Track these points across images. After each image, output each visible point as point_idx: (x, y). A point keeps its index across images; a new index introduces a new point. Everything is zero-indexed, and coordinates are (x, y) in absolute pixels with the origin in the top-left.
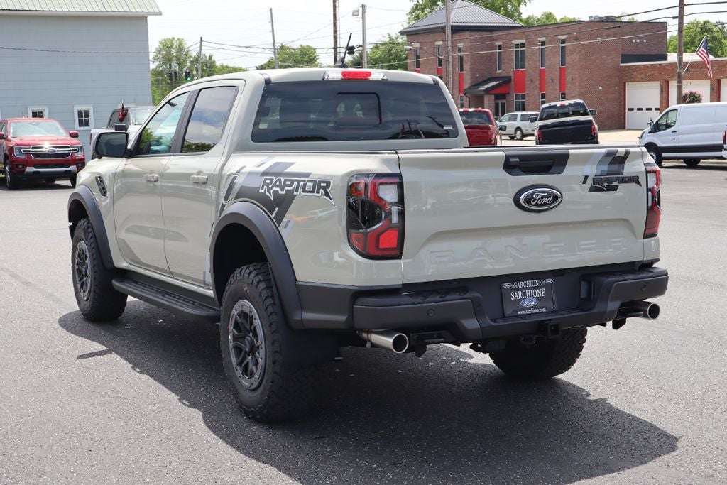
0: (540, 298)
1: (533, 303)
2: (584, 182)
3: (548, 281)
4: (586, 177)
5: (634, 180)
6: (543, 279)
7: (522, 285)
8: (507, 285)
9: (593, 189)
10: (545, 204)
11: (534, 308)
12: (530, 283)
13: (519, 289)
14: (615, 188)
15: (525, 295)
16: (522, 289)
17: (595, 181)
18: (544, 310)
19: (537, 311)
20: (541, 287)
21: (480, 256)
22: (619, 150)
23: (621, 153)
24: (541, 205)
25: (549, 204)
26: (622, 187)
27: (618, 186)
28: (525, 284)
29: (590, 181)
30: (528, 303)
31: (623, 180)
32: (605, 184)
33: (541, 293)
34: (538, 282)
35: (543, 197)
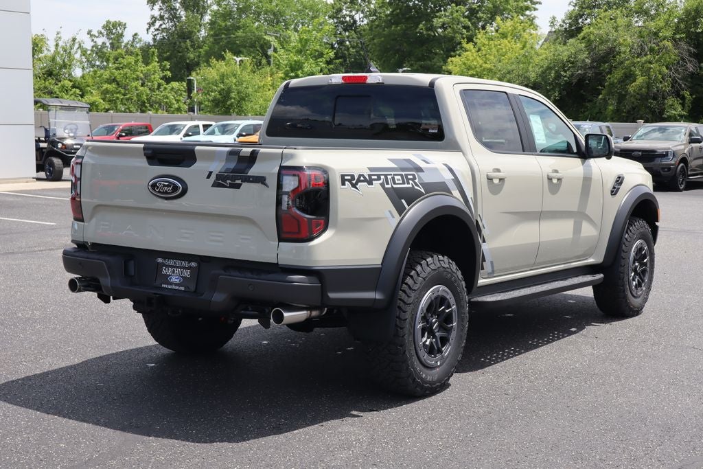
0: (184, 278)
1: (178, 281)
2: (208, 177)
3: (193, 264)
4: (211, 173)
5: (261, 180)
6: (190, 262)
7: (171, 262)
8: (160, 260)
9: (216, 185)
10: (166, 193)
11: (176, 284)
12: (178, 263)
13: (169, 266)
14: (238, 186)
15: (174, 272)
16: (172, 267)
17: (219, 177)
18: (183, 288)
19: (177, 288)
20: (188, 268)
21: (129, 230)
22: (244, 149)
23: (247, 152)
24: (163, 193)
25: (169, 193)
26: (245, 185)
27: (241, 184)
28: (175, 263)
29: (213, 177)
30: (175, 279)
31: (249, 180)
32: (228, 181)
33: (187, 273)
34: (185, 264)
35: (164, 186)
